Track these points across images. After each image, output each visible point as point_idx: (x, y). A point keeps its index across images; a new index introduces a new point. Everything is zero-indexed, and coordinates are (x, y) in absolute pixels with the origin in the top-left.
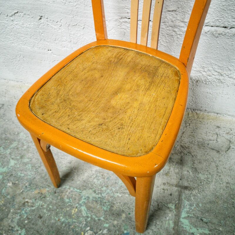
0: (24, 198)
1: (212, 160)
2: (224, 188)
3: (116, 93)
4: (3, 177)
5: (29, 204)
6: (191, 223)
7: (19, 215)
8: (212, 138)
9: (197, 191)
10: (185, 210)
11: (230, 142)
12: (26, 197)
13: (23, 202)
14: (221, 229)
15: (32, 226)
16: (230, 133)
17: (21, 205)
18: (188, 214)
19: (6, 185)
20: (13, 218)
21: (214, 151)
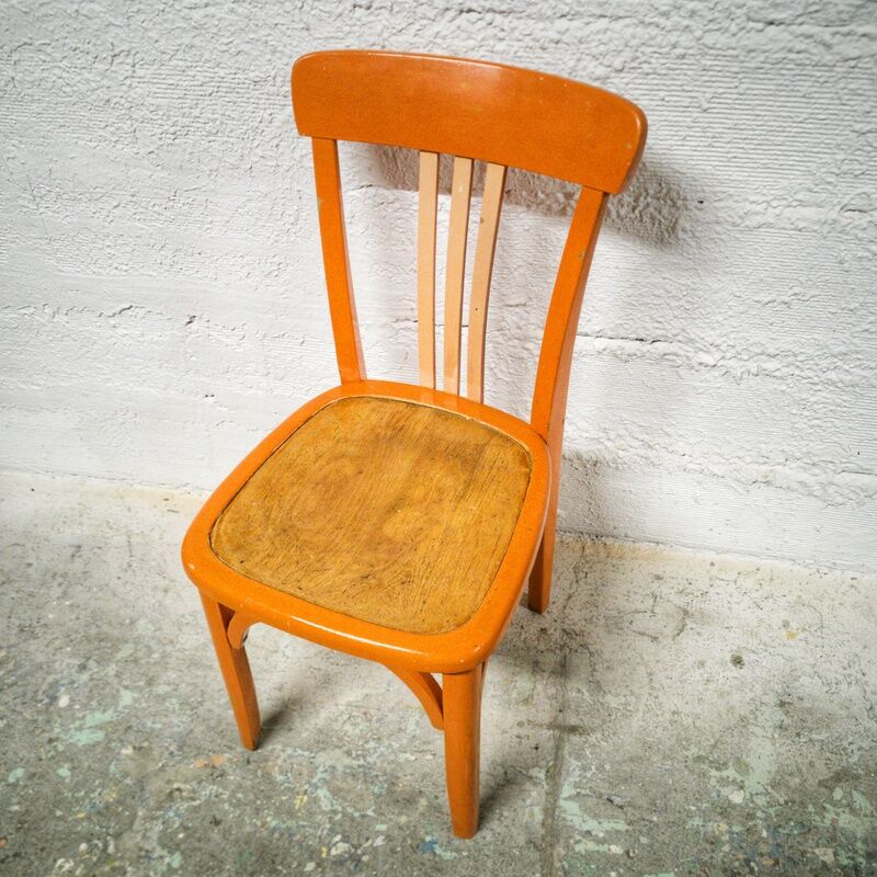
0: (169, 782)
1: (638, 660)
2: (667, 724)
3: (392, 509)
4: (106, 735)
5: (184, 794)
6: (585, 810)
7: (160, 821)
8: (641, 607)
9: (599, 736)
10: (571, 779)
11: (686, 612)
12: (172, 778)
13: (168, 791)
14: (655, 819)
15: (196, 844)
16: (688, 591)
17: (163, 797)
18: (579, 790)
19: (118, 754)
20: (146, 830)
21: (645, 638)
